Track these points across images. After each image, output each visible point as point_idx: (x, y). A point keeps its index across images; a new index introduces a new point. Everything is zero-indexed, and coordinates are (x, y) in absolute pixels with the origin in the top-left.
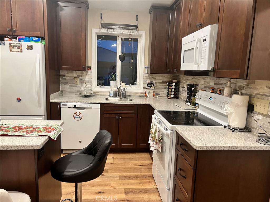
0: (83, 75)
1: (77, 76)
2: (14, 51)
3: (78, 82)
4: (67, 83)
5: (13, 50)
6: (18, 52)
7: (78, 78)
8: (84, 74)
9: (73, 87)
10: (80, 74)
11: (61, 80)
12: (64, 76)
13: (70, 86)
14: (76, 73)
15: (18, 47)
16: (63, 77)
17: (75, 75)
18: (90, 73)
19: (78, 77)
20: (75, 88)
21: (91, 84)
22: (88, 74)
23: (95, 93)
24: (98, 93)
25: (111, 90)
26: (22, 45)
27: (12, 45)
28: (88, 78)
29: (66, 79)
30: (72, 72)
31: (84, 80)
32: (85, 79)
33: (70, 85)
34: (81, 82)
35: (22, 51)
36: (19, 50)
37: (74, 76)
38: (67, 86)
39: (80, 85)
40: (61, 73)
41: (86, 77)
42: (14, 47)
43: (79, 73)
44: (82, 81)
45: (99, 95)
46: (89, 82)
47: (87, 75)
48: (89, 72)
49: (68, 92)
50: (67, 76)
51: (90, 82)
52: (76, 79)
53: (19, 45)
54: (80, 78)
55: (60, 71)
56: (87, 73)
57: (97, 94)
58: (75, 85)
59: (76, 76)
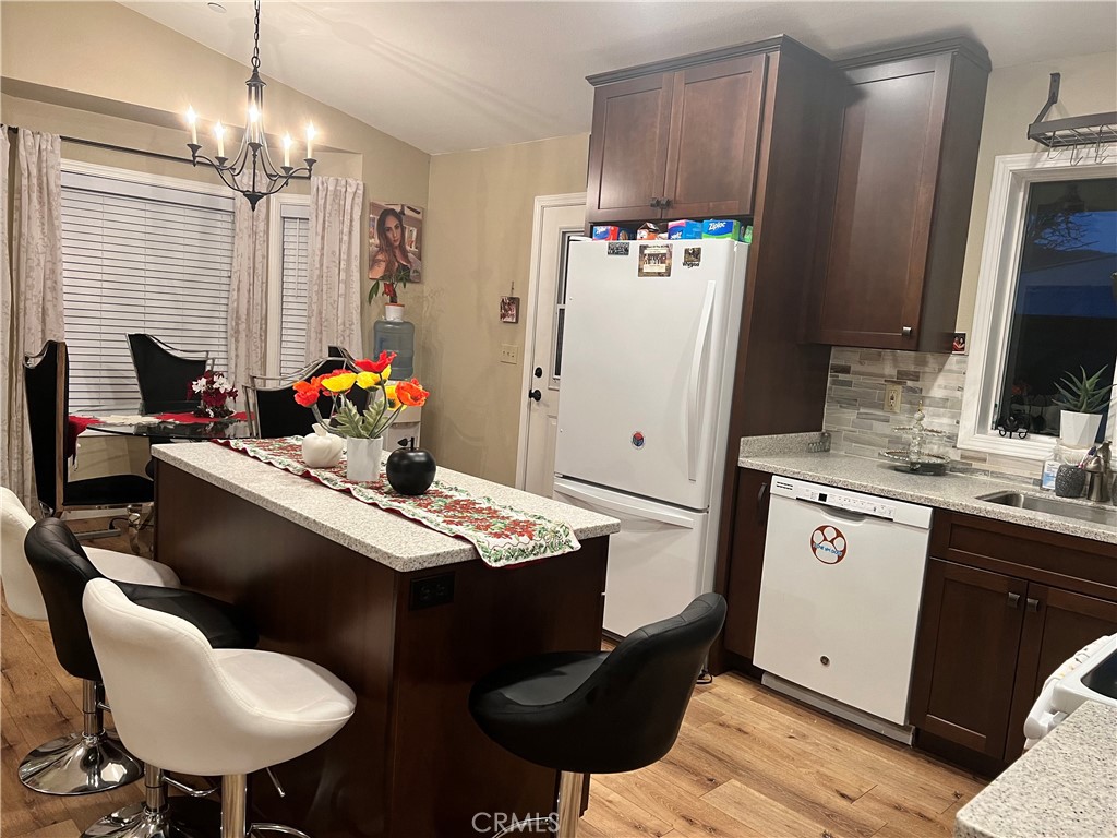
0: (924, 373)
1: (898, 372)
2: (648, 274)
3: (898, 399)
4: (852, 402)
5: (647, 268)
6: (660, 274)
7: (899, 383)
8: (927, 369)
9: (874, 422)
10: (912, 368)
11: (831, 389)
12: (846, 370)
13: (864, 416)
14: (895, 361)
15: (661, 258)
16: (842, 377)
17: (889, 370)
18: (958, 362)
19: (901, 377)
20: (879, 427)
21: (952, 417)
22: (947, 367)
23: (966, 458)
24: (985, 460)
25: (1057, 456)
26: (673, 251)
27: (646, 252)
28: (945, 388)
29: (849, 384)
30: (880, 355)
31: (923, 394)
32: (928, 391)
33: (862, 411)
34: (910, 403)
35: (668, 273)
36: (662, 268)
37: (882, 376)
38: (850, 415)
39: (904, 417)
40: (835, 358)
41: (936, 384)
42: (649, 260)
43: (907, 359)
44: (916, 400)
45: (985, 472)
46: (949, 404)
47: (940, 370)
48: (953, 359)
49: (852, 441)
50: (856, 373)
51: (952, 405)
52: (890, 386)
53: (664, 251)
54: (909, 383)
55: (833, 349)
56: (944, 364)
57: (975, 465)
58: (881, 413)
59: (894, 373)
